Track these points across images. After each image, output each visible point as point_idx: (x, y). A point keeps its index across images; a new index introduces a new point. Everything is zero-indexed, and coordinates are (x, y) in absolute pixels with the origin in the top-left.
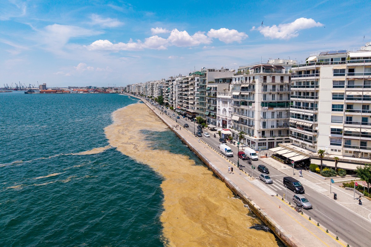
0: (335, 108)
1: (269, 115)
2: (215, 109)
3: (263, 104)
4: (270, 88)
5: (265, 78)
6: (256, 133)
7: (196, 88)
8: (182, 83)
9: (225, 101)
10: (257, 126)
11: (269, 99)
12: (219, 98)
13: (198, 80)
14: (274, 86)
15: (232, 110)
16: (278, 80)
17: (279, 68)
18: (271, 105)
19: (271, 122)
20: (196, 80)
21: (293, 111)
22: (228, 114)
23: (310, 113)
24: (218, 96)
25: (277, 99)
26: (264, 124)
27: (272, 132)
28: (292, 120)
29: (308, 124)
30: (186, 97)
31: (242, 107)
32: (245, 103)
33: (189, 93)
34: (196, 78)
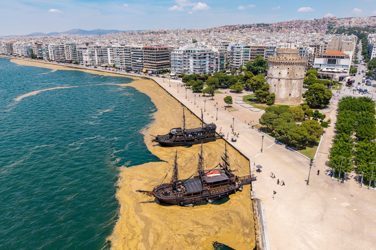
0: (111, 56)
1: (99, 58)
2: (82, 58)
3: (97, 56)
4: (98, 52)
5: (97, 50)
6: (97, 63)
7: (70, 51)
8: (58, 47)
9: (86, 55)
10: (97, 61)
11: (99, 54)
12: (83, 55)
13: (70, 47)
14: (99, 51)
15: (89, 58)
16: (100, 50)
17: (100, 47)
18: (99, 56)
19: (100, 60)
20: (69, 47)
21: (104, 57)
22: (87, 59)
23: (107, 57)
24: (83, 54)
25: (100, 54)
26: (98, 60)
27: (100, 62)
28: (104, 59)
29: (107, 59)
30: (64, 54)
31: (92, 57)
32: (93, 56)
33: (66, 52)
34: (69, 46)
